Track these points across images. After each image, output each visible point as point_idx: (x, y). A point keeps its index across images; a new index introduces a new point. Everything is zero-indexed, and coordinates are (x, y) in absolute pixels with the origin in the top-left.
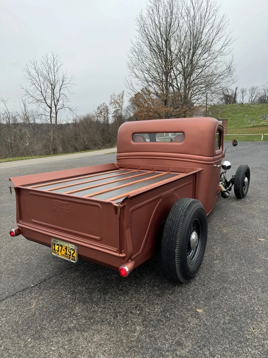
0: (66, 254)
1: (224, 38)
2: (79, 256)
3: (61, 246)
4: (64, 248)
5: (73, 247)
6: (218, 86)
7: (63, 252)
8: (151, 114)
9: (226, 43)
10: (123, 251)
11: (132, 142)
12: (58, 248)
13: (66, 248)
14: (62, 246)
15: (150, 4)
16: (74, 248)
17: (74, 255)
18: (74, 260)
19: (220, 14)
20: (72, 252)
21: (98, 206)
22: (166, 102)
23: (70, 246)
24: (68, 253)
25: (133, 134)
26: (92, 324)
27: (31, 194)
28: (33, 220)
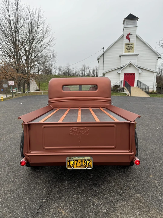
0: (82, 165)
1: (50, 37)
2: (94, 164)
3: (76, 160)
4: (79, 161)
5: (89, 158)
7: (79, 165)
9: (51, 39)
10: (132, 151)
12: (74, 163)
13: (82, 161)
14: (77, 161)
16: (90, 159)
17: (90, 164)
18: (90, 167)
19: (46, 23)
20: (88, 162)
21: (113, 126)
22: (18, 70)
23: (86, 158)
24: (84, 164)
25: (63, 86)
27: (45, 127)
28: (46, 147)
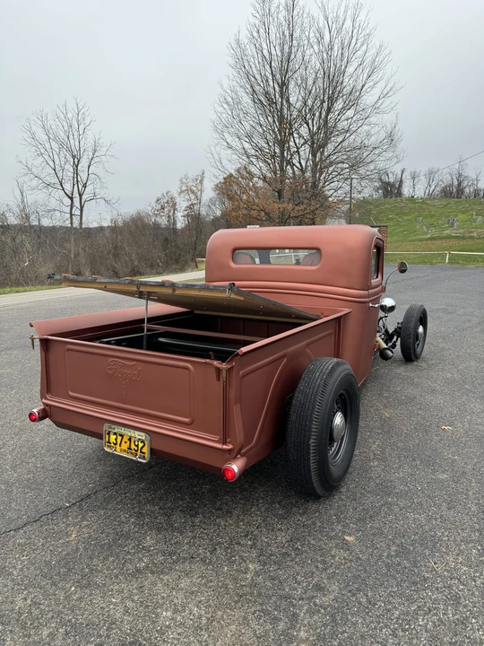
0: (129, 448)
1: (382, 84)
2: (152, 451)
3: (120, 435)
4: (126, 439)
5: (143, 436)
6: (372, 167)
7: (125, 446)
8: (254, 213)
9: (385, 92)
10: (228, 440)
11: (233, 265)
12: (116, 439)
13: (130, 439)
14: (122, 436)
15: (253, 20)
16: (144, 438)
17: (144, 450)
18: (144, 458)
19: (375, 42)
20: (141, 445)
21: (187, 368)
22: (280, 193)
23: (138, 435)
24: (133, 446)
25: (235, 250)
26: (175, 562)
27: (68, 350)
28: (71, 393)
